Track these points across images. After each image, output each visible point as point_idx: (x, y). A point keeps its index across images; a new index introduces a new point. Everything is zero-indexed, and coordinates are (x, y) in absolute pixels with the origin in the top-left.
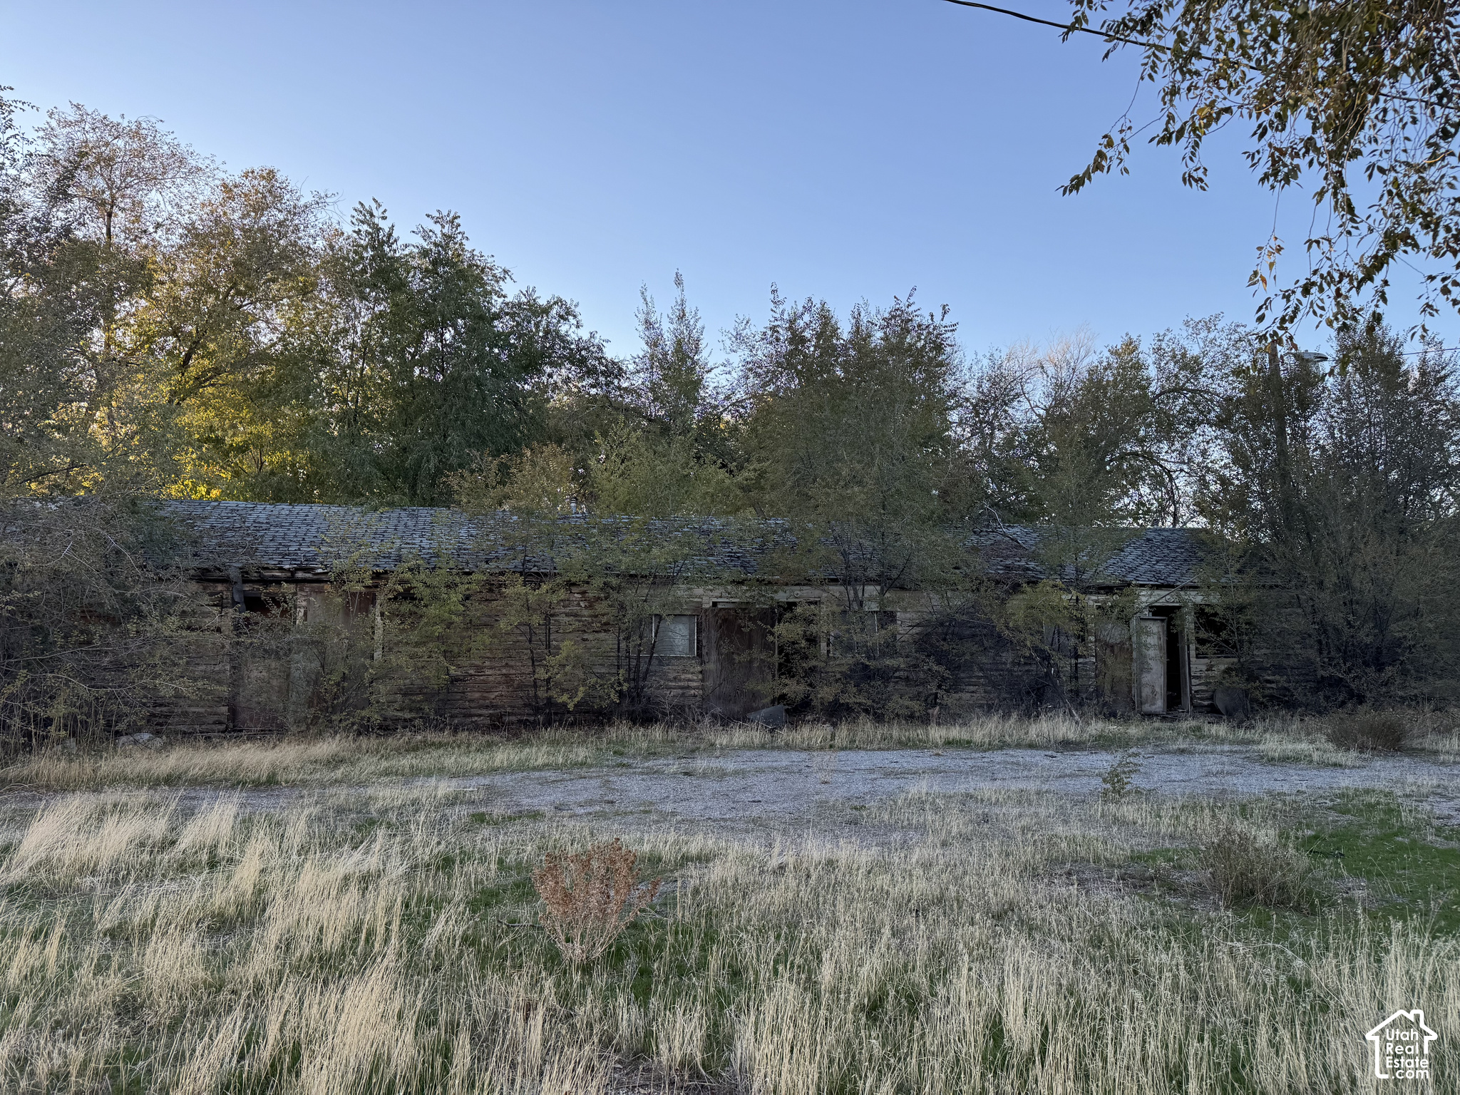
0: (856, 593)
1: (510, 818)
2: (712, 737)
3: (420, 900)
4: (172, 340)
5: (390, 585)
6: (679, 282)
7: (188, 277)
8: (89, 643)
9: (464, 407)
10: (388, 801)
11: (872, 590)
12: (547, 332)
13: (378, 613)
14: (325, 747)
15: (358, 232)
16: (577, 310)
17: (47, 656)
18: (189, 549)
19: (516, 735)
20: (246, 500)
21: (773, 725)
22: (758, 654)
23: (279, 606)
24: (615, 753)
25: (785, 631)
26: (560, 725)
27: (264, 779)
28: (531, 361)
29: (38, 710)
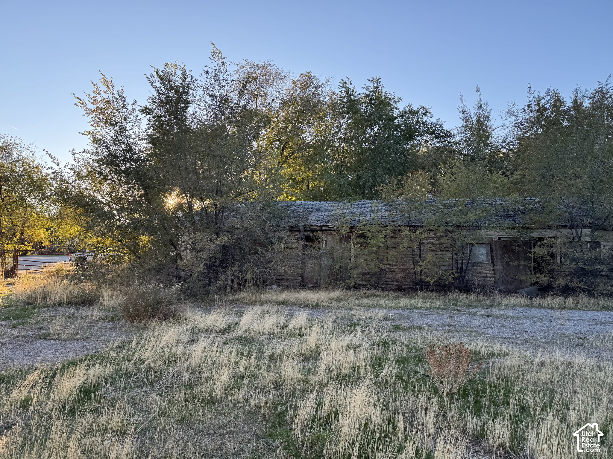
0: (577, 233)
1: (409, 328)
2: (500, 300)
3: (377, 358)
4: (278, 143)
5: (356, 232)
6: (478, 91)
7: (282, 119)
8: (257, 253)
9: (383, 158)
10: (360, 316)
11: (586, 231)
12: (417, 122)
13: (352, 243)
14: (335, 293)
15: (341, 92)
16: (431, 110)
17: (245, 257)
18: (286, 219)
19: (408, 294)
20: (304, 201)
21: (531, 296)
22: (522, 262)
23: (317, 240)
24: (453, 304)
25: (537, 251)
26: (427, 291)
27: (315, 304)
28: (410, 135)
29: (243, 276)
